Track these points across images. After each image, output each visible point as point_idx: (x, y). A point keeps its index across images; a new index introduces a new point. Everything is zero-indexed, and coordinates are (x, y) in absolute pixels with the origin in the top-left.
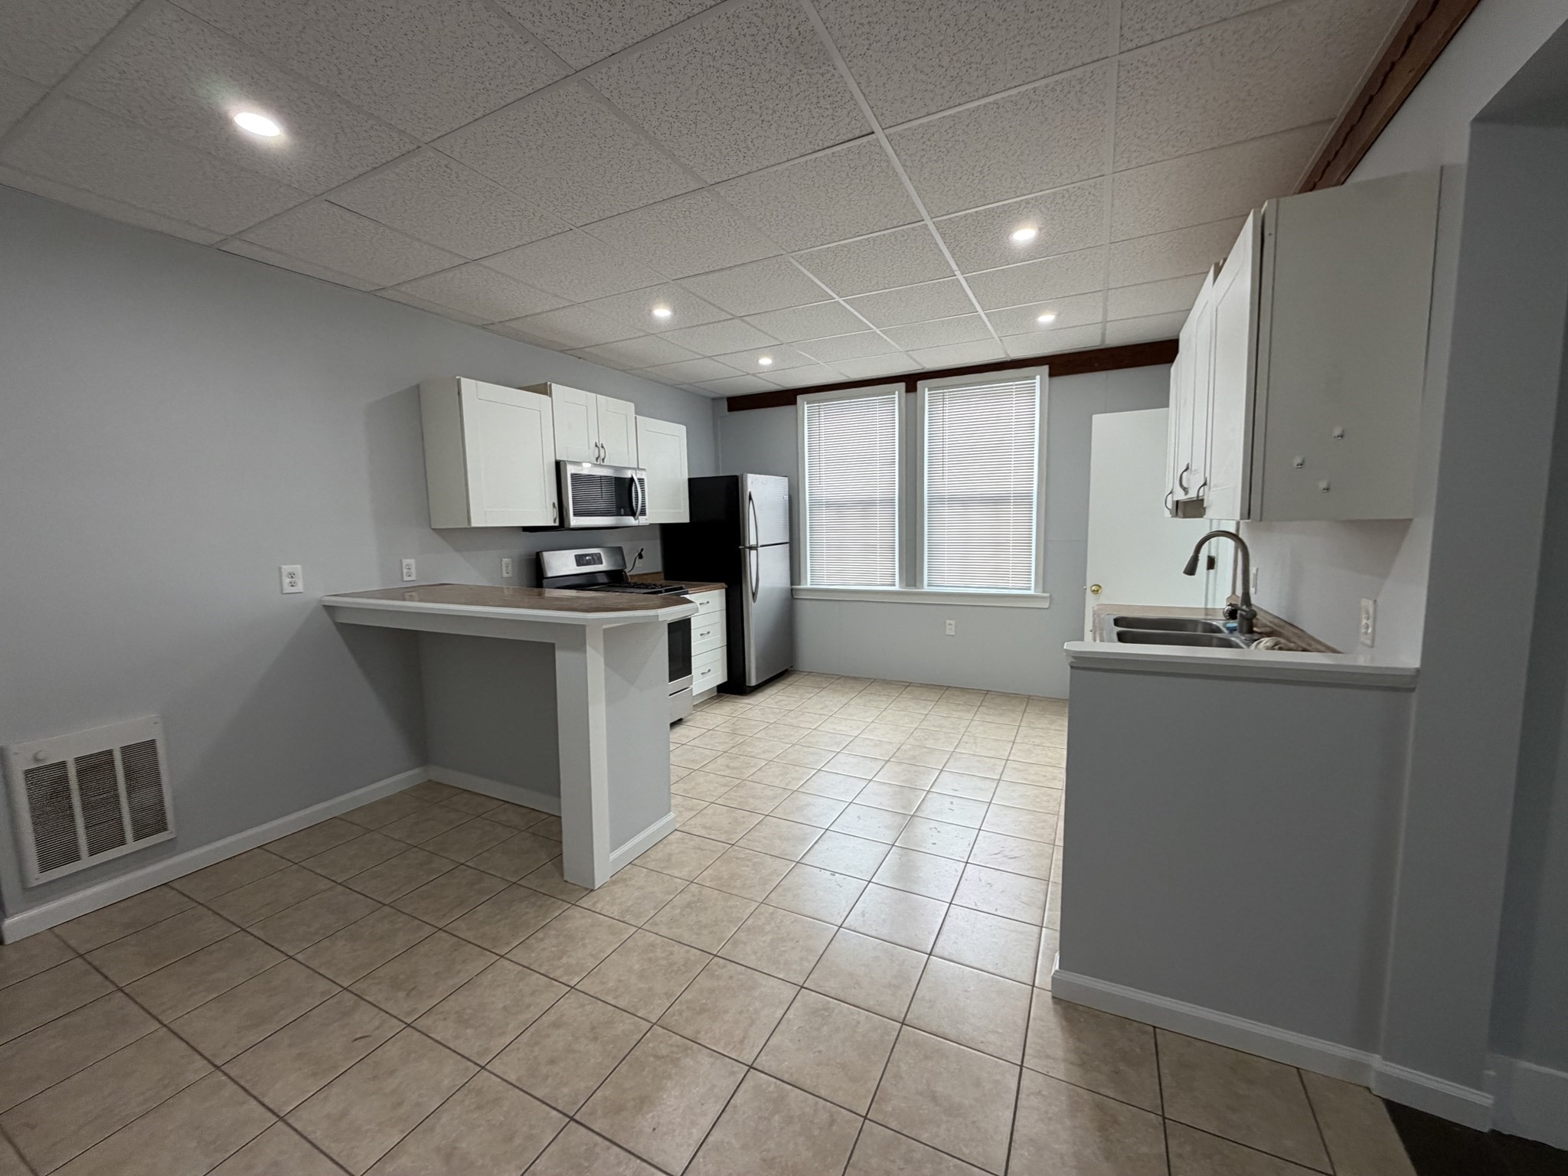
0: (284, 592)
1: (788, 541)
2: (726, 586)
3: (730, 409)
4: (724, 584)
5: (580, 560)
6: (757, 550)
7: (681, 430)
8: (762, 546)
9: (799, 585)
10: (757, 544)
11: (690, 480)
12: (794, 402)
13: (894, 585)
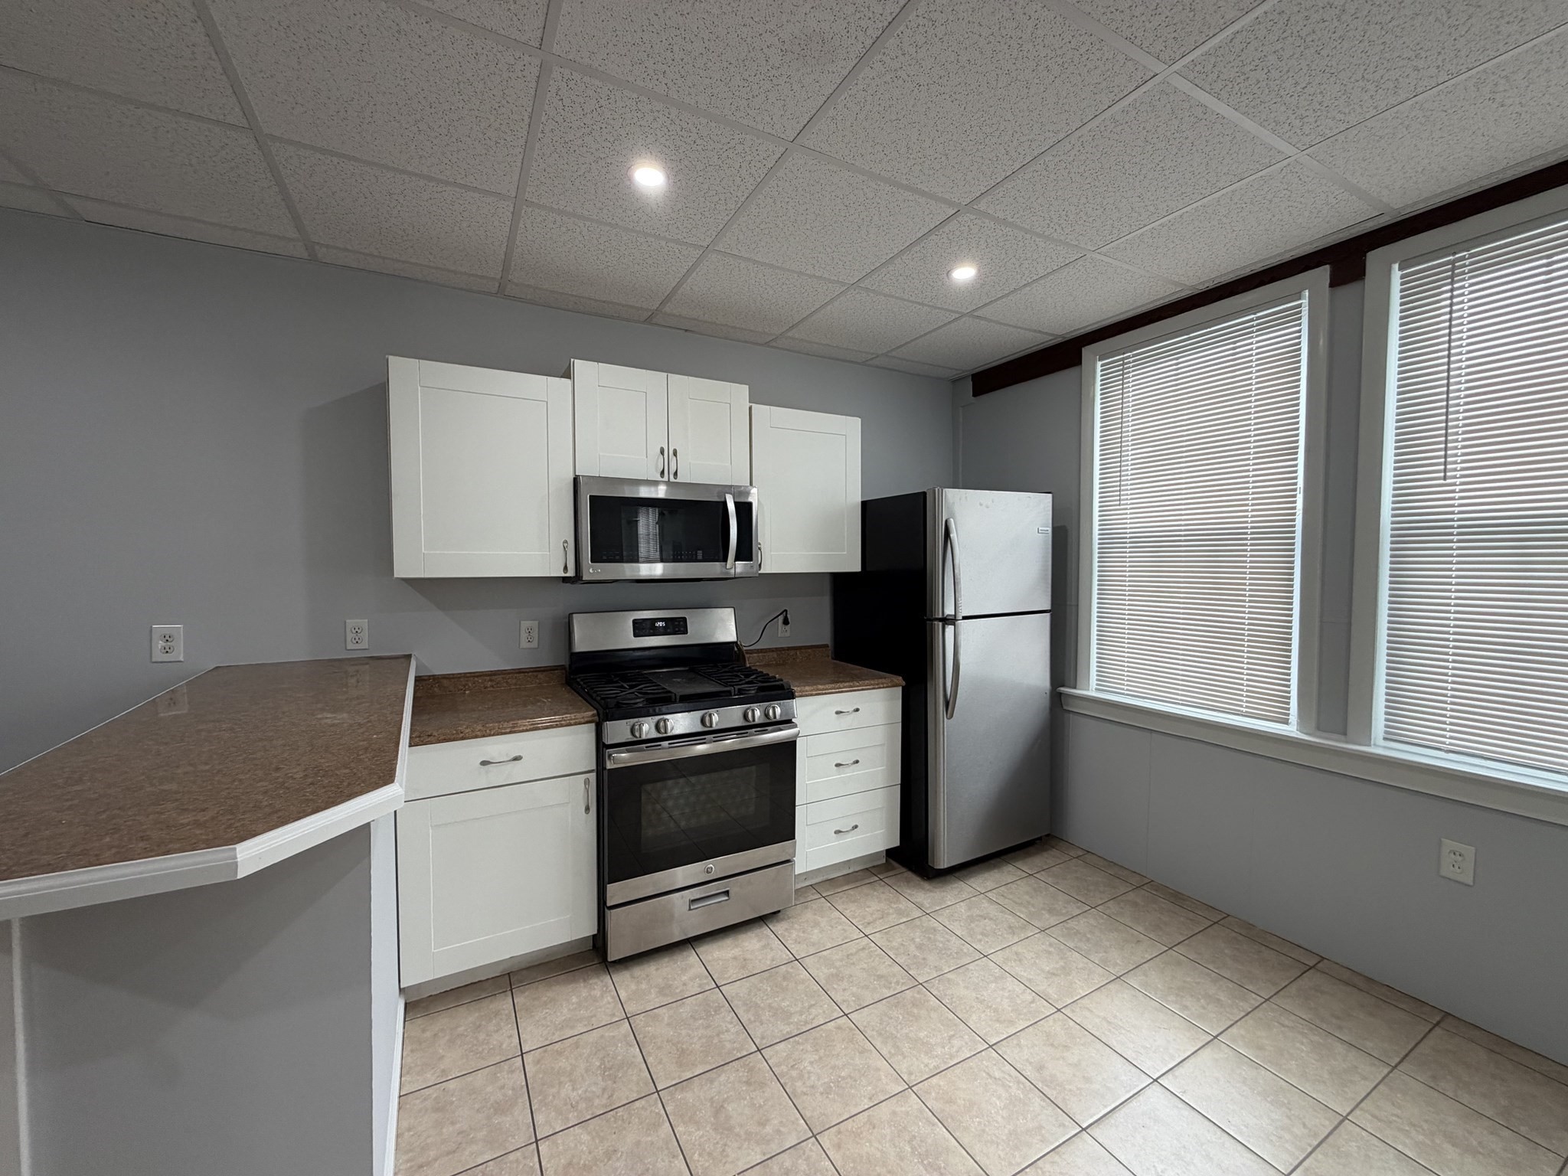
0: (154, 660)
1: (1048, 607)
2: (904, 683)
3: (978, 392)
4: (899, 680)
5: (642, 628)
6: (954, 625)
7: (856, 423)
8: (965, 618)
9: (1075, 688)
10: (955, 615)
11: (864, 504)
12: (1076, 361)
13: (1286, 722)
